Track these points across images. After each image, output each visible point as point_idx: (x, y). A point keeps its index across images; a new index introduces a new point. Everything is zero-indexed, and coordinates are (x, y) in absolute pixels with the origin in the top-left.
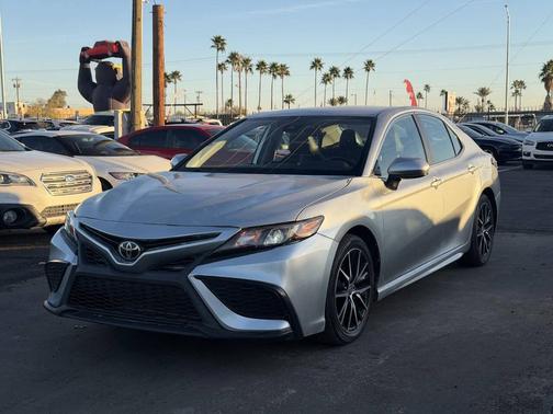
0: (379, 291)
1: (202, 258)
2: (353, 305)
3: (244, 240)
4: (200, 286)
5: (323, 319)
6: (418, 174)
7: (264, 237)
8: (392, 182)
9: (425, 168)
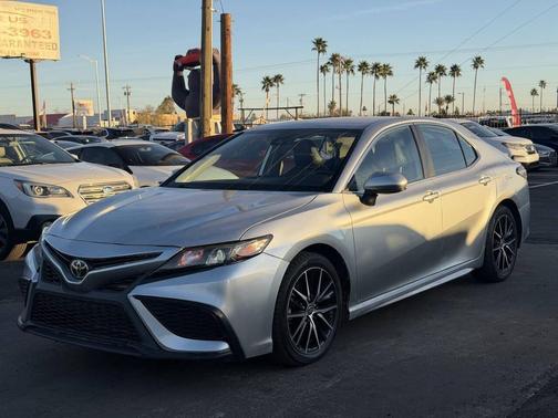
0: (351, 310)
1: (143, 277)
2: (313, 325)
3: (188, 259)
4: (139, 306)
5: (270, 340)
6: (395, 189)
7: (205, 257)
8: (368, 198)
9: (403, 183)
